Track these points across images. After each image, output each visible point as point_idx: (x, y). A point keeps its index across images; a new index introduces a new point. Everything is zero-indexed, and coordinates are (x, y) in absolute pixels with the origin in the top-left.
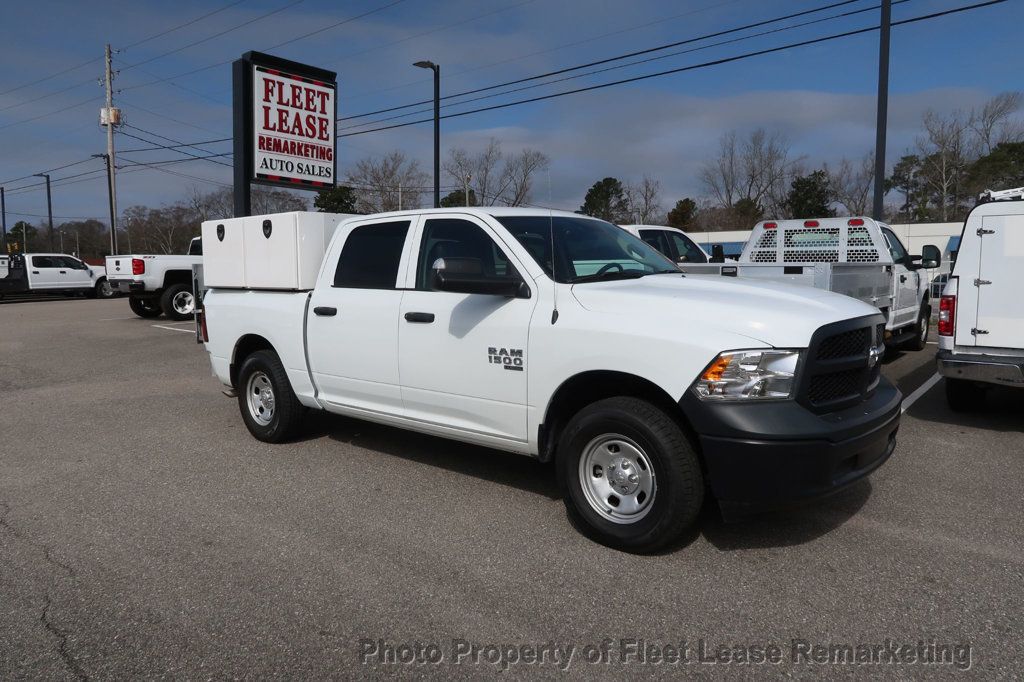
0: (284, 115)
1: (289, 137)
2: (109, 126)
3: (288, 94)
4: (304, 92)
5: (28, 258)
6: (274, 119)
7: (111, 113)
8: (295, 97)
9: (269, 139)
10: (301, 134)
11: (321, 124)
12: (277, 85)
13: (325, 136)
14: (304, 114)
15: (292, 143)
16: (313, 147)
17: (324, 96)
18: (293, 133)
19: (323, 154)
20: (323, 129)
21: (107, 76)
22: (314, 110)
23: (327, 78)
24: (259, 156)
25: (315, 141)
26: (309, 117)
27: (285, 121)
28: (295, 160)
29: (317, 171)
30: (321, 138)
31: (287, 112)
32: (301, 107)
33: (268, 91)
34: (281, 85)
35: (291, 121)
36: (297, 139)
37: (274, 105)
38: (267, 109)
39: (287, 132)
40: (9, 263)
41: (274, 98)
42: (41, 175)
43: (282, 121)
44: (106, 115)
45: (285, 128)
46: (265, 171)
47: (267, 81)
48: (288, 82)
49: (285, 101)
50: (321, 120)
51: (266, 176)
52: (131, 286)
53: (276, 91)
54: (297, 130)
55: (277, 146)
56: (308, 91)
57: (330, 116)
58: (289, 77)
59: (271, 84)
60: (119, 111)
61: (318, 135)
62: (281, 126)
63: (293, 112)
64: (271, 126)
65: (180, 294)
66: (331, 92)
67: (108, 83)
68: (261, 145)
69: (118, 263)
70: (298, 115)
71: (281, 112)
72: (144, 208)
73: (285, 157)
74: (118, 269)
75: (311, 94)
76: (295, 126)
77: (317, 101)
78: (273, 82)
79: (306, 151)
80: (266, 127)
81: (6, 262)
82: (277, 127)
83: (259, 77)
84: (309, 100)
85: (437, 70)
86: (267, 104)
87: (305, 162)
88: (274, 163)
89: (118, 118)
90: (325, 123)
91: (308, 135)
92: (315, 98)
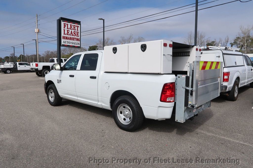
0: (68, 31)
1: (70, 36)
2: (37, 33)
3: (69, 26)
4: (73, 26)
5: (18, 63)
6: (66, 32)
7: (37, 30)
8: (71, 27)
9: (65, 37)
10: (72, 35)
11: (77, 33)
12: (67, 25)
13: (78, 36)
14: (73, 31)
15: (70, 37)
16: (75, 38)
17: (78, 27)
18: (70, 35)
19: (77, 40)
20: (77, 34)
21: (37, 21)
22: (75, 30)
23: (79, 23)
24: (63, 40)
25: (76, 37)
26: (74, 31)
27: (69, 33)
28: (71, 41)
29: (76, 44)
30: (77, 36)
31: (69, 31)
32: (72, 29)
33: (65, 26)
34: (68, 24)
35: (70, 33)
36: (71, 36)
37: (66, 29)
38: (64, 30)
39: (69, 35)
40: (14, 64)
41: (66, 28)
42: (22, 44)
43: (68, 32)
44: (36, 30)
45: (69, 34)
46: (64, 44)
47: (64, 24)
48: (69, 24)
49: (68, 28)
50: (77, 32)
51: (64, 45)
52: (35, 69)
53: (66, 26)
54: (71, 35)
55: (67, 38)
56: (74, 26)
57: (79, 31)
58: (69, 23)
59: (65, 24)
60: (39, 29)
61: (76, 35)
62: (68, 34)
63: (70, 30)
64: (65, 34)
65: (46, 71)
66: (79, 26)
67: (37, 23)
68: (63, 38)
69: (33, 64)
70: (72, 31)
71: (68, 30)
72: (49, 51)
73: (69, 41)
74: (33, 66)
75: (75, 26)
76: (71, 34)
77: (76, 28)
78: (66, 24)
79: (74, 39)
80: (64, 34)
81: (13, 64)
82: (67, 34)
83: (62, 23)
84: (74, 28)
85: (104, 20)
86: (64, 29)
87: (73, 41)
88: (66, 42)
89: (39, 31)
90: (78, 33)
91: (74, 36)
92: (76, 27)
